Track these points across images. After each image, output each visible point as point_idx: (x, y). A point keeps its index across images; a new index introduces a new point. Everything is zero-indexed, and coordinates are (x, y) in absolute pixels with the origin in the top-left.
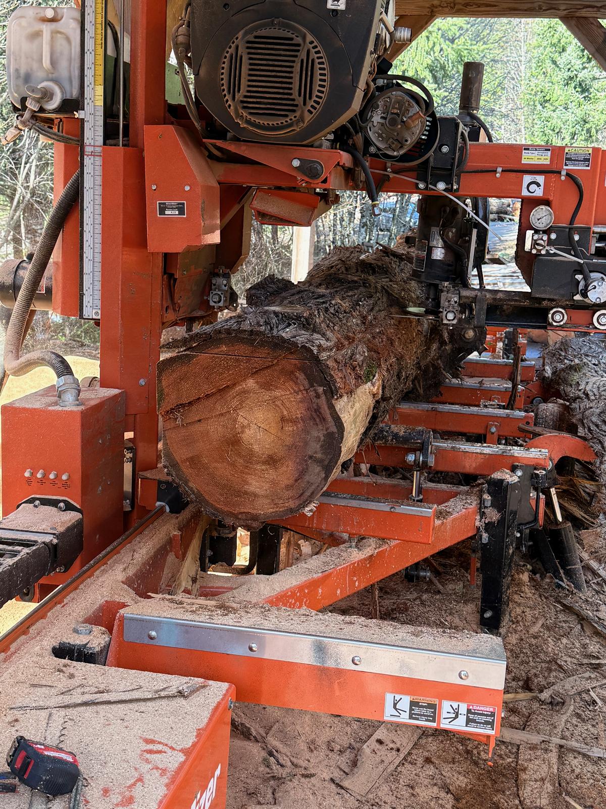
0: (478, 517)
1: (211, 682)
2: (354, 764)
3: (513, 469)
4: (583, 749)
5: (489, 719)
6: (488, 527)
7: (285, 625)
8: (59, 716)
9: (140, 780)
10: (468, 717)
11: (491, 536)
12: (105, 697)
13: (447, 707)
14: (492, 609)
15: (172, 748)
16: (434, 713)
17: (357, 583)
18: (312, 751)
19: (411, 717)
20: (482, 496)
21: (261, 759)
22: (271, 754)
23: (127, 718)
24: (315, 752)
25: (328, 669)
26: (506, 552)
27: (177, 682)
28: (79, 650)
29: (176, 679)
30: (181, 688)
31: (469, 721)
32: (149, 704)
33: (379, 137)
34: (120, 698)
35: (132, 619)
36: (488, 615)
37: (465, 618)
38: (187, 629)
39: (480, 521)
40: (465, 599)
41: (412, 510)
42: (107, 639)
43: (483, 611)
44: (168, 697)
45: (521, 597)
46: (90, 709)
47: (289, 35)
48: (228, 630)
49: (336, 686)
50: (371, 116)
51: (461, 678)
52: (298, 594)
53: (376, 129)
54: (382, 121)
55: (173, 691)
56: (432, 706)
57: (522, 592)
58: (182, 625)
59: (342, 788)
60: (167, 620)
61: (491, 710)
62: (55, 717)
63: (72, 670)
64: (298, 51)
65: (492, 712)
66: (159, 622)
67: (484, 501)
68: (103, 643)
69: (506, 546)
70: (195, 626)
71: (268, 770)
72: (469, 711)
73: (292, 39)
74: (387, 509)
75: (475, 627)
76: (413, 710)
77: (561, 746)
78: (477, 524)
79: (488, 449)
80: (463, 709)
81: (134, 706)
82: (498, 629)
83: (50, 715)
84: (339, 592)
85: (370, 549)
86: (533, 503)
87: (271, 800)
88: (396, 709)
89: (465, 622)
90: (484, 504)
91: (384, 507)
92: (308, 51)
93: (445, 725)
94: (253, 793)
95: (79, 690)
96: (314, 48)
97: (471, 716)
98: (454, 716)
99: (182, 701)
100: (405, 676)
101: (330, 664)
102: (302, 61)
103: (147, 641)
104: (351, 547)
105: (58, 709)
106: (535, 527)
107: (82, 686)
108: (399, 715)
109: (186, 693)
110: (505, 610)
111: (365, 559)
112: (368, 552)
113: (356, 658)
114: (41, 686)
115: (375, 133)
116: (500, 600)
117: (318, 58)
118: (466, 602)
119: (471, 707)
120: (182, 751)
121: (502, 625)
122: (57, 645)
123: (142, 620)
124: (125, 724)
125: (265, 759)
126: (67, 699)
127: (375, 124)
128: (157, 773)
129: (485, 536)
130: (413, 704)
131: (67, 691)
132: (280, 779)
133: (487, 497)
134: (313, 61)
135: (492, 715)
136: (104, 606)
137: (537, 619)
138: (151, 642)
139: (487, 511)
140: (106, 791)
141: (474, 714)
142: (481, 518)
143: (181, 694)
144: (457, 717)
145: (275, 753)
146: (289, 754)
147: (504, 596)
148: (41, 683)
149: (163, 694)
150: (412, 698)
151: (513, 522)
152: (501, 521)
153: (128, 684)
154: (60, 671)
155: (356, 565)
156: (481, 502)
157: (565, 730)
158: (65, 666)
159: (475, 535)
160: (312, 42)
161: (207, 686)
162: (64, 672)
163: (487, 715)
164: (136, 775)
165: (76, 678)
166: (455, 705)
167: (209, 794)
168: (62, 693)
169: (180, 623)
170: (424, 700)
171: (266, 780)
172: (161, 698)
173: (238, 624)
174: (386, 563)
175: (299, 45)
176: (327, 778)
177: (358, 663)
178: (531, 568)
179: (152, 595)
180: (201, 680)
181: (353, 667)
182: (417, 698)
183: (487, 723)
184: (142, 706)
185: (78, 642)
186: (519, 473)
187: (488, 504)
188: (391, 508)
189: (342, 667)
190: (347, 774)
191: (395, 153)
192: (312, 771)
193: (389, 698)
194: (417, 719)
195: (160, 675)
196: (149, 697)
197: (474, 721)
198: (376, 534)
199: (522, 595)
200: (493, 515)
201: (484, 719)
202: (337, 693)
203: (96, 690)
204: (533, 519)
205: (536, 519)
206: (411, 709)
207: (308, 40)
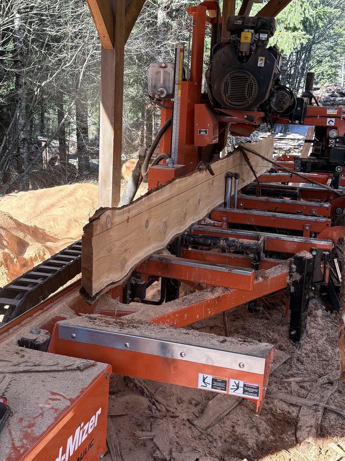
0: (288, 277)
1: (98, 363)
2: (202, 412)
3: (311, 251)
4: (337, 410)
5: (256, 391)
6: (294, 283)
7: (147, 333)
8: (9, 377)
9: (42, 414)
10: (244, 389)
11: (296, 288)
12: (37, 368)
13: (232, 383)
14: (296, 329)
15: (65, 398)
16: (226, 385)
17: (209, 312)
18: (179, 403)
19: (212, 388)
20: (291, 266)
21: (147, 406)
22: (154, 404)
23: (45, 380)
24: (181, 404)
25: (167, 358)
26: (304, 297)
27: (79, 362)
28: (31, 342)
29: (80, 360)
30: (79, 366)
31: (244, 391)
32: (61, 373)
33: (274, 106)
34: (44, 369)
35: (63, 327)
36: (293, 333)
37: (282, 334)
38: (92, 333)
39: (290, 280)
40: (281, 323)
41: (241, 272)
42: (49, 337)
43: (290, 331)
44: (72, 370)
45: (315, 323)
46: (27, 375)
47: (245, 75)
48: (114, 335)
49: (172, 369)
50: (272, 99)
51: (240, 367)
52: (172, 317)
53: (274, 103)
54: (276, 101)
55: (75, 367)
56: (224, 382)
57: (316, 321)
58: (89, 331)
59: (193, 425)
60: (81, 328)
61: (257, 385)
62: (6, 378)
63: (23, 353)
64: (248, 81)
65: (257, 387)
66: (77, 329)
67: (292, 269)
68: (45, 339)
69: (304, 294)
70: (96, 332)
71: (150, 412)
72: (245, 385)
73: (246, 77)
74: (227, 271)
75: (286, 339)
76: (214, 383)
77: (325, 408)
78: (288, 281)
79: (297, 239)
80: (241, 384)
81: (52, 374)
82: (299, 341)
83: (5, 377)
84: (198, 316)
85: (219, 293)
86: (322, 270)
87: (149, 429)
88: (205, 383)
89: (281, 336)
90: (292, 270)
91: (224, 269)
92: (251, 81)
93: (231, 392)
94: (140, 425)
95: (24, 364)
96: (253, 79)
97: (246, 389)
98: (236, 388)
99: (79, 373)
100: (209, 364)
101: (169, 356)
102: (249, 84)
103: (70, 339)
104: (207, 292)
105: (9, 374)
106: (323, 284)
107: (26, 362)
108: (206, 386)
109: (82, 368)
110: (303, 330)
111: (215, 299)
112: (216, 295)
113: (183, 353)
114: (4, 361)
115: (273, 105)
116: (300, 325)
117: (254, 83)
118: (283, 325)
119: (246, 383)
120: (70, 400)
121: (301, 339)
122: (20, 339)
123: (68, 328)
124: (44, 384)
125: (149, 407)
126: (15, 369)
127: (273, 102)
128: (52, 411)
129: (292, 289)
130: (214, 380)
131: (18, 364)
132: (156, 418)
133: (294, 266)
134: (252, 84)
135: (258, 388)
136: (55, 319)
137: (323, 336)
138: (73, 340)
139: (294, 274)
140: (21, 420)
141: (248, 387)
142: (290, 278)
143: (79, 368)
144: (238, 388)
145: (156, 404)
146: (165, 404)
147: (303, 323)
148: (5, 359)
149: (68, 368)
150: (213, 377)
151: (309, 281)
152: (301, 280)
153: (52, 362)
154: (17, 353)
155: (209, 302)
156: (291, 269)
157: (330, 399)
158: (21, 351)
159: (287, 288)
160: (252, 78)
161: (95, 365)
162: (19, 354)
163: (255, 388)
164: (40, 411)
165: (25, 358)
166: (237, 382)
167: (91, 424)
168: (15, 365)
169: (88, 330)
170: (220, 378)
171: (148, 418)
172: (67, 370)
173: (120, 332)
174: (228, 301)
175: (248, 79)
176: (186, 419)
177: (183, 356)
178: (325, 308)
179: (81, 314)
180: (94, 361)
181: (181, 358)
182: (217, 377)
183: (254, 393)
184: (56, 374)
185: (31, 338)
186: (314, 253)
187: (294, 270)
188: (229, 271)
189: (175, 358)
190: (197, 417)
191: (280, 112)
192: (177, 414)
193: (201, 376)
194: (216, 389)
195: (71, 357)
196: (60, 369)
197: (248, 391)
198: (223, 285)
199: (316, 322)
200: (297, 277)
201: (253, 390)
202: (173, 372)
203: (33, 364)
204: (322, 280)
205: (324, 280)
206: (213, 383)
207: (251, 77)
